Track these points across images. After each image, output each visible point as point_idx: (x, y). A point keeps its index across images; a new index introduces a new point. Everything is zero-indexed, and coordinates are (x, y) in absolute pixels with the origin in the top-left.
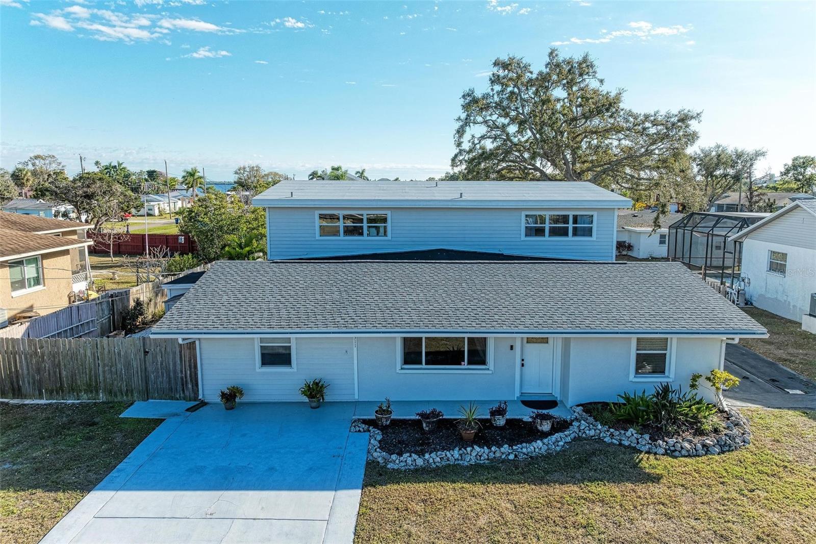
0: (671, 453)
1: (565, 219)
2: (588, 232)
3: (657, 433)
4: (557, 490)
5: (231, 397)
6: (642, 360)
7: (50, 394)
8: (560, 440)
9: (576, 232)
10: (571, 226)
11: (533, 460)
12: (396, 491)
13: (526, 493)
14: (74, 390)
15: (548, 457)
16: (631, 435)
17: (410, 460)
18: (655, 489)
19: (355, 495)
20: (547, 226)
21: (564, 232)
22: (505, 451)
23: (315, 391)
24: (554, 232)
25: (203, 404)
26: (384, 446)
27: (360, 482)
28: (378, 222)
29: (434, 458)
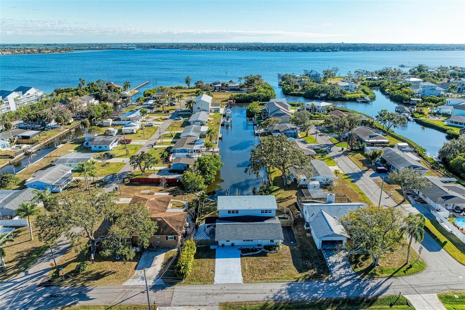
0: (271, 253)
1: (267, 210)
2: (271, 212)
3: (270, 250)
4: (258, 258)
5: (223, 245)
6: (271, 241)
7: (200, 245)
8: (260, 251)
9: (269, 212)
10: (268, 211)
11: (257, 254)
12: (244, 258)
13: (255, 258)
14: (203, 245)
15: (258, 254)
16: (267, 251)
17: (245, 254)
18: (267, 257)
19: (240, 259)
20: (264, 212)
21: (267, 212)
22: (254, 253)
23: (233, 245)
24: (265, 212)
25: (219, 246)
26: (242, 253)
27: (240, 256)
28: (237, 212)
29: (247, 254)
